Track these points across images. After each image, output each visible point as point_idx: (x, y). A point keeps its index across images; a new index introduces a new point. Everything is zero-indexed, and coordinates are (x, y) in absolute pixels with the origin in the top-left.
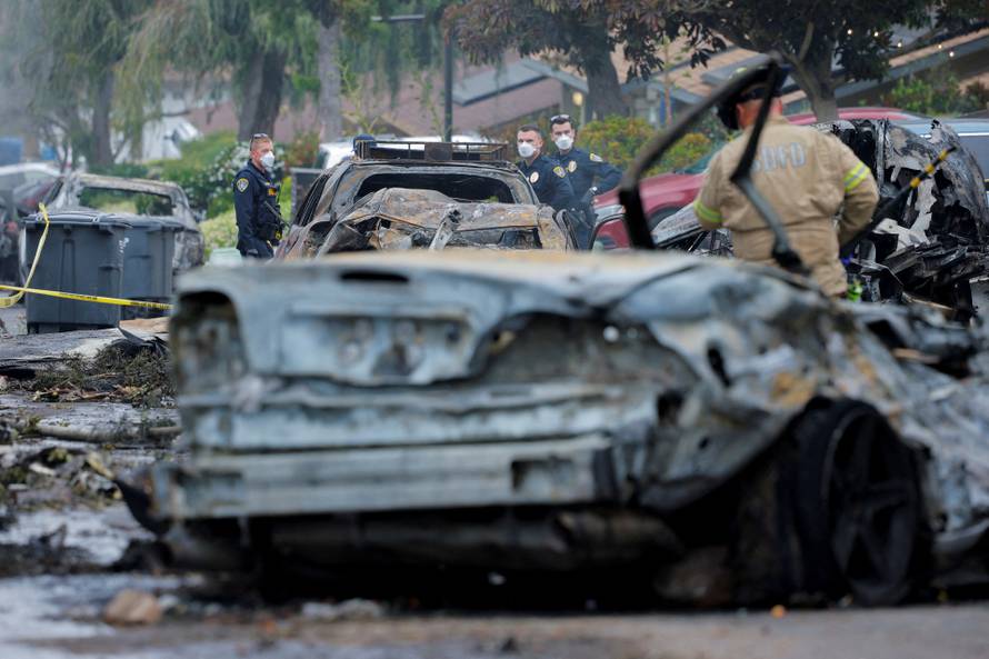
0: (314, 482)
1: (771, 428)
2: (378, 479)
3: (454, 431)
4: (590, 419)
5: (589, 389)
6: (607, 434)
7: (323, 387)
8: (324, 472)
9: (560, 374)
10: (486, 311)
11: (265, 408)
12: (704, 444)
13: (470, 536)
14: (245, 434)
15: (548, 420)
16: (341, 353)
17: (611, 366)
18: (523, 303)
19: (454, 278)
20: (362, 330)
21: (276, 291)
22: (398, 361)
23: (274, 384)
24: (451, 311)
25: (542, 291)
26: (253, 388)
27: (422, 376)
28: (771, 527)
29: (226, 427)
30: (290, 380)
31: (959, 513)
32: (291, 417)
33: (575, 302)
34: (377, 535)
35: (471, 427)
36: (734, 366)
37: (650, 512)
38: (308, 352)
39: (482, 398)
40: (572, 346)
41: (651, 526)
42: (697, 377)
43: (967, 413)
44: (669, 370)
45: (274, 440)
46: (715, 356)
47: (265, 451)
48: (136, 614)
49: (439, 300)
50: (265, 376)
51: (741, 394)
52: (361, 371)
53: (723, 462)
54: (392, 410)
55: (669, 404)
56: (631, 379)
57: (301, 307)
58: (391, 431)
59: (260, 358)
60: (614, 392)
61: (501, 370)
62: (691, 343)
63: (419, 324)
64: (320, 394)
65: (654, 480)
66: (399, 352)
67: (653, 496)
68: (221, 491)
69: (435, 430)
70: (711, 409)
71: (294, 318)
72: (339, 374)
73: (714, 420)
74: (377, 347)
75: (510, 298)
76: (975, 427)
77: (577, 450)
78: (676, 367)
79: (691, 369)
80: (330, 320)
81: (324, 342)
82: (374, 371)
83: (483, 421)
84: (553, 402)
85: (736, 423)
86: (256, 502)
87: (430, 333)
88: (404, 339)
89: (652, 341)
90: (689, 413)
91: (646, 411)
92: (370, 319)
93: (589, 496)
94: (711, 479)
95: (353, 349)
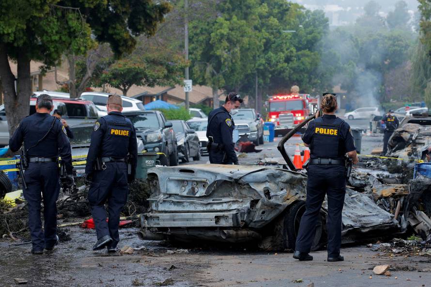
0: (174, 220)
1: (281, 208)
2: (188, 220)
3: (205, 209)
4: (235, 206)
5: (234, 199)
6: (238, 210)
7: (178, 197)
8: (176, 218)
9: (229, 196)
10: (211, 180)
11: (164, 201)
12: (263, 213)
13: (211, 234)
14: (161, 208)
15: (225, 207)
16: (181, 189)
17: (241, 194)
18: (219, 178)
19: (204, 172)
20: (185, 183)
21: (166, 174)
22: (193, 191)
23: (167, 196)
24: (203, 180)
25: (223, 175)
26: (162, 197)
27: (197, 195)
28: (282, 233)
29: (157, 206)
30: (170, 195)
32: (171, 204)
33: (230, 178)
34: (191, 232)
35: (209, 208)
36: (272, 194)
37: (252, 229)
38: (173, 189)
39: (210, 201)
40: (233, 189)
41: (250, 232)
42: (262, 197)
43: (360, 201)
45: (167, 210)
46: (267, 192)
47: (166, 212)
49: (201, 177)
50: (164, 194)
51: (273, 200)
52: (185, 194)
53: (269, 217)
54: (192, 203)
55: (254, 203)
56: (246, 197)
57: (171, 178)
59: (163, 190)
60: (241, 200)
61: (216, 194)
62: (260, 188)
63: (197, 182)
64: (176, 199)
65: (251, 221)
66: (193, 189)
67: (252, 225)
68: (156, 221)
70: (264, 204)
71: (170, 180)
72: (180, 194)
73: (266, 207)
74: (188, 188)
75: (216, 176)
76: (361, 204)
77: (229, 214)
78: (256, 194)
79: (259, 195)
80: (178, 181)
81: (177, 186)
82: (187, 194)
83: (212, 206)
84: (225, 202)
85: (272, 207)
86: (162, 224)
87: (199, 185)
88: (194, 186)
89: (251, 187)
90: (259, 205)
91: (248, 205)
92: (187, 181)
93: (232, 225)
94: (267, 221)
95: (183, 188)
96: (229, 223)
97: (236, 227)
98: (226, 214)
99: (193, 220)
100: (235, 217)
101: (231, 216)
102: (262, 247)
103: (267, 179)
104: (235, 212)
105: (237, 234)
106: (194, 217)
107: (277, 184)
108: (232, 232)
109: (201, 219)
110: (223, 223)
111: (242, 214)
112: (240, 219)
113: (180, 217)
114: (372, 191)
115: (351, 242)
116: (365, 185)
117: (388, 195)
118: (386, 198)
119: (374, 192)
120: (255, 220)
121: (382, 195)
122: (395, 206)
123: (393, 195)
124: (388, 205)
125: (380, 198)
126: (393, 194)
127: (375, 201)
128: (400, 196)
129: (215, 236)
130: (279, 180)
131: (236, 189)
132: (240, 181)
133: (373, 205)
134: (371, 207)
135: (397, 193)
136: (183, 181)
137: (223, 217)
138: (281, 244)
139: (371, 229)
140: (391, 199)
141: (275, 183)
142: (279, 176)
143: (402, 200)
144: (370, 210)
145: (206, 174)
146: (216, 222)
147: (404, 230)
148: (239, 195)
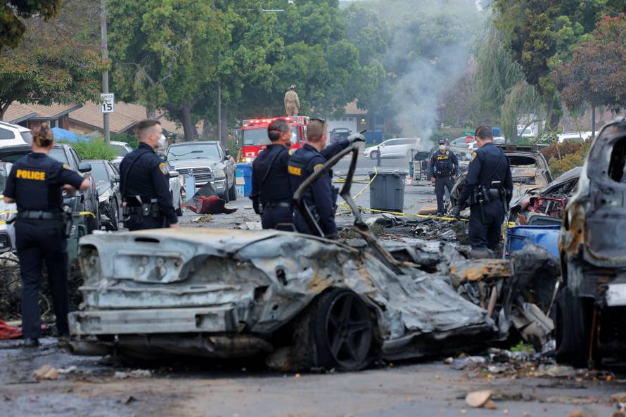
0: (126, 322)
1: (305, 301)
2: (149, 321)
3: (178, 302)
4: (228, 298)
5: (228, 286)
6: (234, 304)
7: (131, 283)
8: (129, 318)
9: (218, 280)
10: (187, 254)
11: (109, 291)
12: (275, 308)
13: (187, 344)
14: (104, 302)
15: (212, 298)
16: (137, 270)
17: (238, 276)
18: (201, 251)
19: (176, 241)
20: (144, 261)
21: (112, 245)
22: (157, 273)
23: (113, 282)
24: (175, 254)
25: (208, 247)
26: (104, 284)
27: (165, 280)
28: (306, 341)
29: (96, 298)
30: (119, 281)
31: (397, 332)
32: (120, 296)
33: (221, 251)
34: (154, 342)
35: (184, 301)
36: (289, 276)
37: (256, 334)
38: (125, 270)
39: (187, 289)
40: (224, 268)
41: (253, 341)
42: (271, 281)
43: (430, 287)
44: (261, 278)
45: (113, 305)
46: (281, 274)
47: (111, 309)
48: (47, 375)
49: (170, 250)
50: (110, 279)
51: (291, 287)
52: (144, 278)
53: (285, 314)
54: (156, 293)
55: (260, 291)
56: (246, 282)
57: (121, 252)
58: (155, 302)
59: (106, 271)
60: (238, 287)
61: (196, 278)
62: (269, 268)
63: (165, 259)
64: (130, 286)
65: (255, 322)
66: (158, 269)
67: (256, 328)
68: (95, 324)
69: (170, 302)
70: (276, 294)
71: (119, 256)
72: (136, 278)
73: (279, 298)
74: (150, 268)
75: (196, 249)
76: (432, 293)
77: (220, 311)
78: (264, 277)
79: (268, 278)
80: (133, 257)
81: (131, 266)
82: (148, 278)
83: (189, 298)
84: (214, 291)
85: (289, 299)
86: (106, 329)
87: (169, 263)
88: (160, 265)
89: (253, 267)
90: (268, 295)
91: (249, 295)
92: (148, 257)
93: (223, 329)
94: (281, 322)
95: (141, 269)
96: (219, 325)
97: (230, 332)
98: (214, 310)
99: (159, 321)
100: (229, 315)
101: (222, 315)
102: (272, 364)
103: (281, 251)
104: (228, 308)
105: (232, 344)
106: (160, 317)
107: (298, 260)
108: (224, 340)
109: (172, 320)
110: (208, 326)
111: (241, 310)
112: (237, 319)
113: (136, 317)
114: (450, 270)
115: (418, 355)
116: (438, 262)
117: (476, 278)
118: (473, 283)
119: (453, 272)
120: (263, 319)
121: (466, 278)
122: (488, 296)
123: (485, 278)
124: (476, 294)
125: (463, 283)
126: (485, 276)
127: (455, 288)
128: (496, 278)
129: (195, 348)
130: (299, 253)
131: (231, 270)
132: (237, 256)
133: (453, 294)
134: (449, 298)
135: (491, 274)
136: (140, 257)
137: (210, 316)
138: (304, 360)
139: (449, 333)
140: (482, 284)
141: (294, 258)
142: (300, 248)
143: (500, 285)
144: (448, 303)
145: (180, 244)
146: (198, 324)
147: (503, 335)
148: (236, 279)
